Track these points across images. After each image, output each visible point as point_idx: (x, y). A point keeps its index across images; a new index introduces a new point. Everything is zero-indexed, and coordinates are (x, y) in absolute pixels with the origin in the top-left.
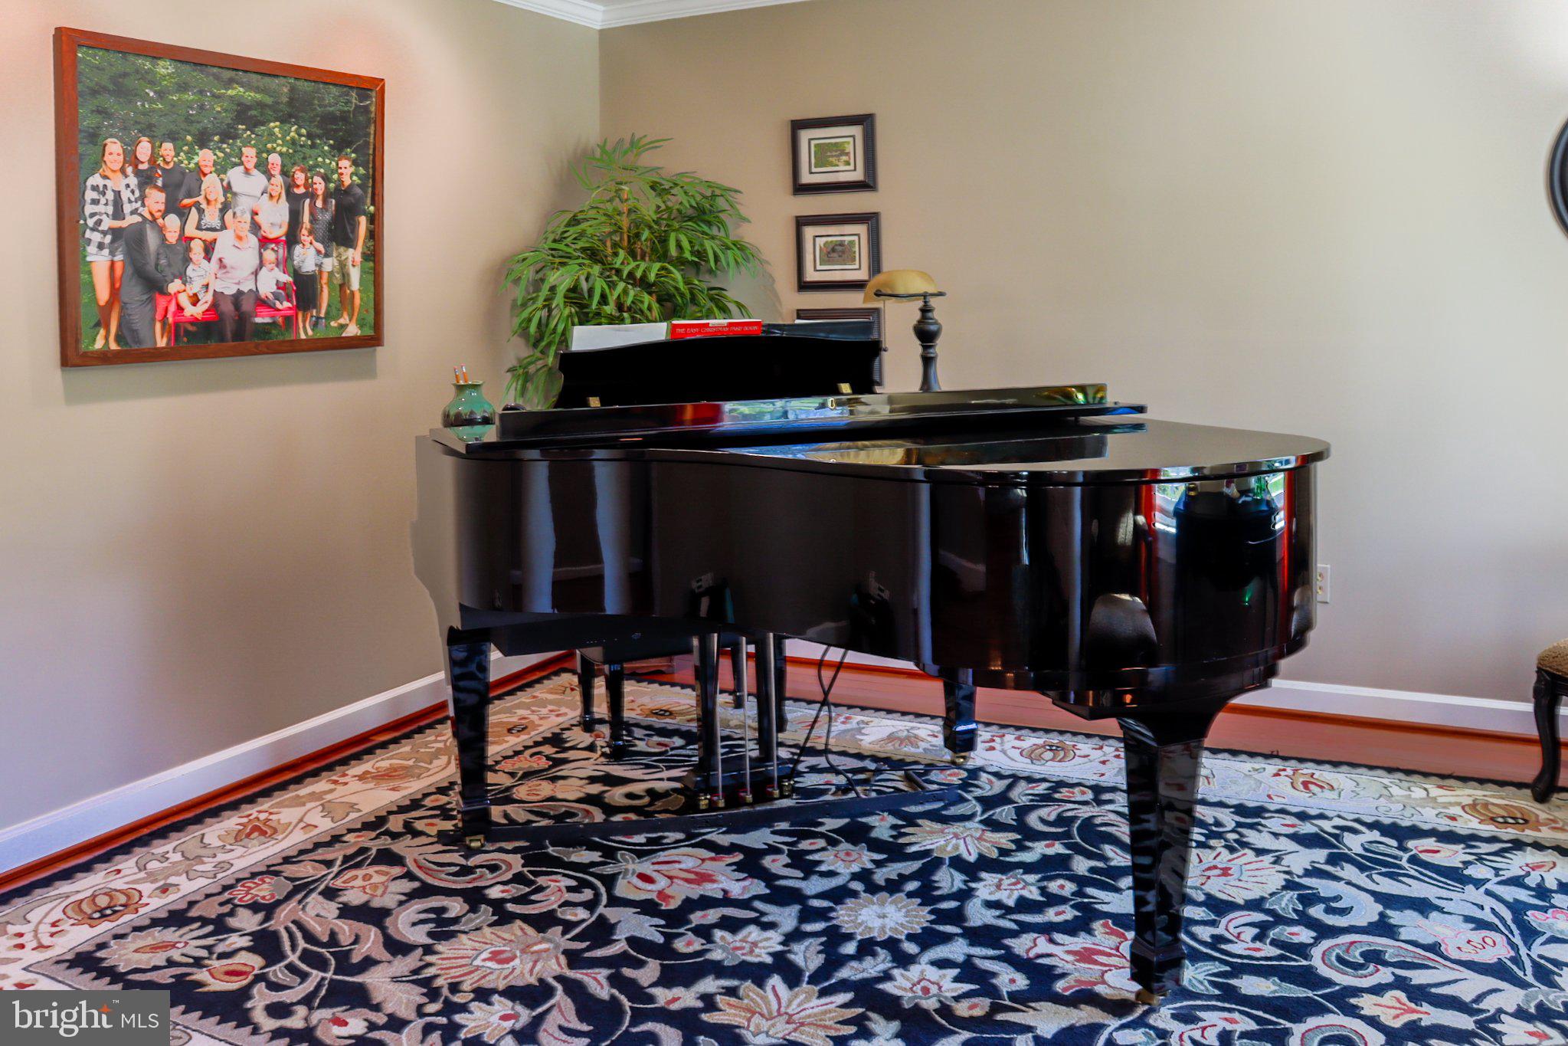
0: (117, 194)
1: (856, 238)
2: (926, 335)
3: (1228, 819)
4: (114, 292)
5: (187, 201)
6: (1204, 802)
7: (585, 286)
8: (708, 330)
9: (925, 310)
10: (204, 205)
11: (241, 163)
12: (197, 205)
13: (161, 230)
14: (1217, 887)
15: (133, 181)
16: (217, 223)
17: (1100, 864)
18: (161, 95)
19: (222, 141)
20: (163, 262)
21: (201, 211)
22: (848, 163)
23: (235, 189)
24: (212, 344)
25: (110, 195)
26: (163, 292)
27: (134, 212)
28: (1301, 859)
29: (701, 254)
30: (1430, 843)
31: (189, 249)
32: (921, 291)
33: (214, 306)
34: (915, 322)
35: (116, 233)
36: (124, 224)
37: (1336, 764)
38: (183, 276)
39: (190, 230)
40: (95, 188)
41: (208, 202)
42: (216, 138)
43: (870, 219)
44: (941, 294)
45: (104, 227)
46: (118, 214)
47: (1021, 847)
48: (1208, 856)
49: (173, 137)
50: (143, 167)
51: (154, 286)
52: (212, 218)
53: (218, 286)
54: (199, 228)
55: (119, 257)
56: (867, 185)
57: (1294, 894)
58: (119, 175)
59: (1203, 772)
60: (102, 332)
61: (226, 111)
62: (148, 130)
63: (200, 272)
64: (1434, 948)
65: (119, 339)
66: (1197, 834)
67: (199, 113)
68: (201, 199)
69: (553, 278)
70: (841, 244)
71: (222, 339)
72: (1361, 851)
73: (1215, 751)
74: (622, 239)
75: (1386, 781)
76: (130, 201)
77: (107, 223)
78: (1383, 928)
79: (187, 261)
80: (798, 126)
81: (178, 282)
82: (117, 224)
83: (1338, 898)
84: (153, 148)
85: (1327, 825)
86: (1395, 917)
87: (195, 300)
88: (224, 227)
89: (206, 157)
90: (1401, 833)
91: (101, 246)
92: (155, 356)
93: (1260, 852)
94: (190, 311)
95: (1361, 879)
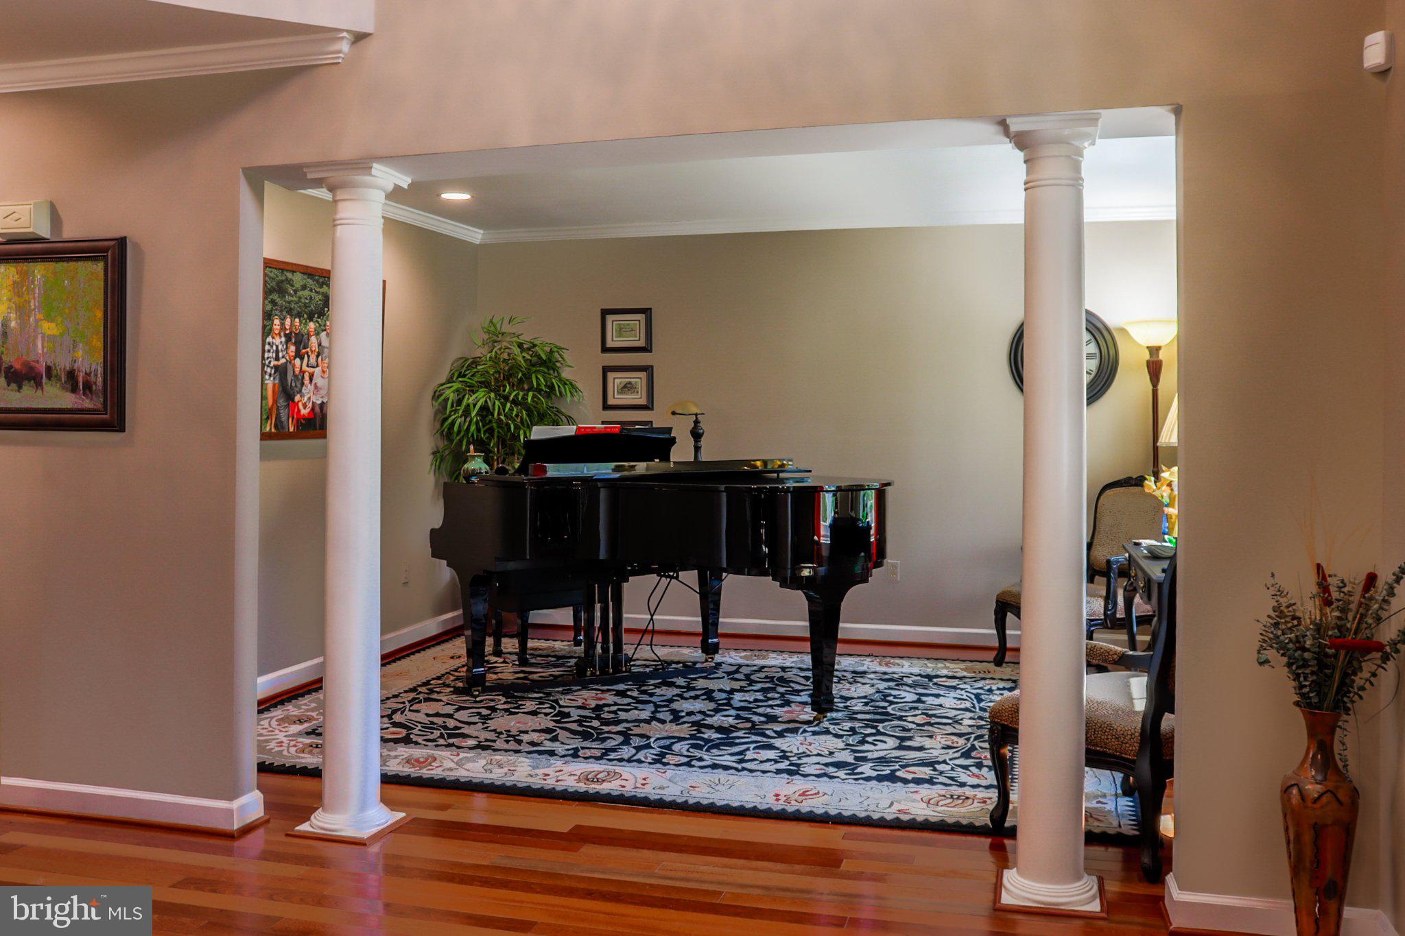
0: (277, 346)
1: (639, 380)
2: (697, 435)
3: (849, 676)
4: (275, 401)
5: (304, 351)
6: (837, 671)
7: (490, 404)
8: (595, 430)
9: (696, 422)
10: (310, 354)
11: (325, 330)
12: (307, 353)
13: (294, 365)
14: (844, 693)
15: (283, 339)
16: (315, 364)
17: (790, 689)
18: (295, 291)
19: (319, 317)
20: (293, 385)
21: (309, 357)
22: (636, 336)
23: (323, 344)
24: (312, 432)
25: (274, 347)
26: (293, 400)
27: (283, 357)
28: (882, 686)
29: (552, 387)
30: (944, 679)
31: (303, 377)
32: (695, 412)
33: (313, 409)
34: (691, 429)
35: (276, 367)
36: (280, 363)
37: (902, 658)
38: (300, 392)
39: (305, 368)
40: (269, 344)
41: (312, 351)
42: (316, 316)
43: (648, 369)
44: (702, 414)
45: (272, 365)
46: (277, 359)
47: (750, 685)
48: (840, 686)
49: (299, 315)
50: (287, 332)
51: (290, 397)
52: (313, 361)
53: (313, 399)
54: (308, 366)
55: (277, 381)
56: (646, 349)
57: (880, 694)
58: (278, 336)
59: (836, 661)
60: (269, 422)
61: (320, 300)
62: (290, 311)
63: (308, 389)
64: (941, 705)
65: (276, 426)
66: (835, 680)
67: (310, 302)
68: (308, 350)
69: (469, 399)
70: (630, 383)
71: (315, 429)
72: (912, 682)
73: (840, 655)
74: (500, 376)
75: (926, 662)
76: (282, 351)
77: (273, 363)
78: (919, 701)
79: (303, 384)
80: (605, 313)
81: (298, 396)
82: (276, 363)
83: (899, 695)
84: (291, 321)
85: (896, 676)
86: (924, 699)
87: (305, 407)
88: (317, 366)
89: (312, 325)
90: (930, 677)
91: (270, 375)
92: (290, 436)
93: (864, 684)
94: (304, 412)
95: (912, 690)
